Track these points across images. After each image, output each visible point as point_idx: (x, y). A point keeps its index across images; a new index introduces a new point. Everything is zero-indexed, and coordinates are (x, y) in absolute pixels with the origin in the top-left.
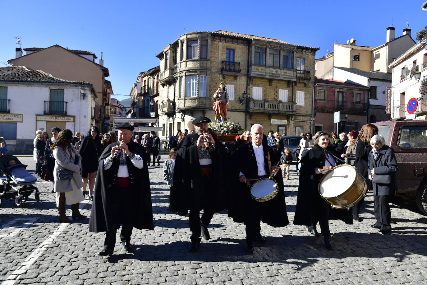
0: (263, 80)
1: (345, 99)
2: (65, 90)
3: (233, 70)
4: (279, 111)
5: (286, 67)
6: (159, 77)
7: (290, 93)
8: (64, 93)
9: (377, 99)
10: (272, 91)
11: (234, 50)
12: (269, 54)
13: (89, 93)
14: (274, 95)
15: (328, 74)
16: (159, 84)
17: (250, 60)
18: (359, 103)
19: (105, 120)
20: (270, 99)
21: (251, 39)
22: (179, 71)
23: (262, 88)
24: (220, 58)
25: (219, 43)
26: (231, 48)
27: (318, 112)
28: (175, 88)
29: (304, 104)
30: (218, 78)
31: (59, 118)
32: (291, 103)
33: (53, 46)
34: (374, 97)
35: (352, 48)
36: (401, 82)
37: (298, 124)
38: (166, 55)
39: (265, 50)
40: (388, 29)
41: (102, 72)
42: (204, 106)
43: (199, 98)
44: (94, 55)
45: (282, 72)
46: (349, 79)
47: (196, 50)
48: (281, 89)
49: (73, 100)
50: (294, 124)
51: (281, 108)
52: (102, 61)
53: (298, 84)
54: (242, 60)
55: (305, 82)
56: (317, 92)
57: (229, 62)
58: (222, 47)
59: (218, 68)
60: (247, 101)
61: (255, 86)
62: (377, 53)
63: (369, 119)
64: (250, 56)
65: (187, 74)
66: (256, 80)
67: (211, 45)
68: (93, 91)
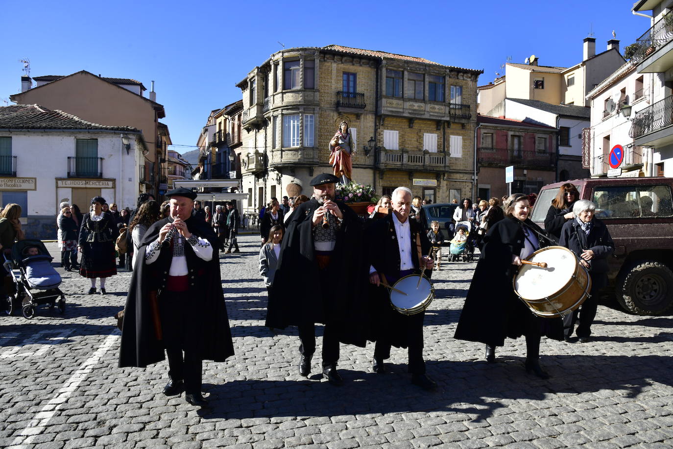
0: (399, 120)
1: (522, 146)
2: (99, 140)
3: (354, 105)
4: (424, 166)
5: (434, 100)
6: (242, 117)
7: (441, 139)
8: (97, 144)
9: (571, 146)
10: (413, 136)
11: (355, 75)
12: (409, 80)
13: (136, 143)
14: (416, 143)
15: (497, 110)
16: (242, 128)
17: (379, 90)
18: (544, 152)
19: (160, 184)
20: (411, 148)
21: (380, 58)
22: (271, 108)
23: (398, 132)
24: (333, 87)
25: (331, 64)
26: (351, 71)
27: (483, 166)
28: (266, 134)
29: (461, 155)
30: (331, 118)
31: (91, 183)
32: (442, 154)
33: (79, 73)
34: (566, 143)
35: (533, 70)
36: (603, 121)
37: (453, 185)
38: (252, 83)
39: (401, 74)
40: (585, 41)
41: (154, 111)
42: (311, 160)
43: (303, 149)
44: (141, 85)
45: (428, 107)
46: (528, 117)
47: (297, 75)
48: (427, 132)
49: (111, 155)
50: (447, 185)
51: (427, 163)
52: (153, 93)
53: (452, 125)
54: (368, 90)
55: (463, 121)
56: (482, 136)
57: (348, 93)
58: (337, 70)
59: (331, 103)
60: (375, 152)
61: (388, 129)
62: (569, 77)
63: (559, 176)
64: (379, 84)
65: (285, 112)
66: (389, 119)
67: (320, 68)
68: (141, 141)
